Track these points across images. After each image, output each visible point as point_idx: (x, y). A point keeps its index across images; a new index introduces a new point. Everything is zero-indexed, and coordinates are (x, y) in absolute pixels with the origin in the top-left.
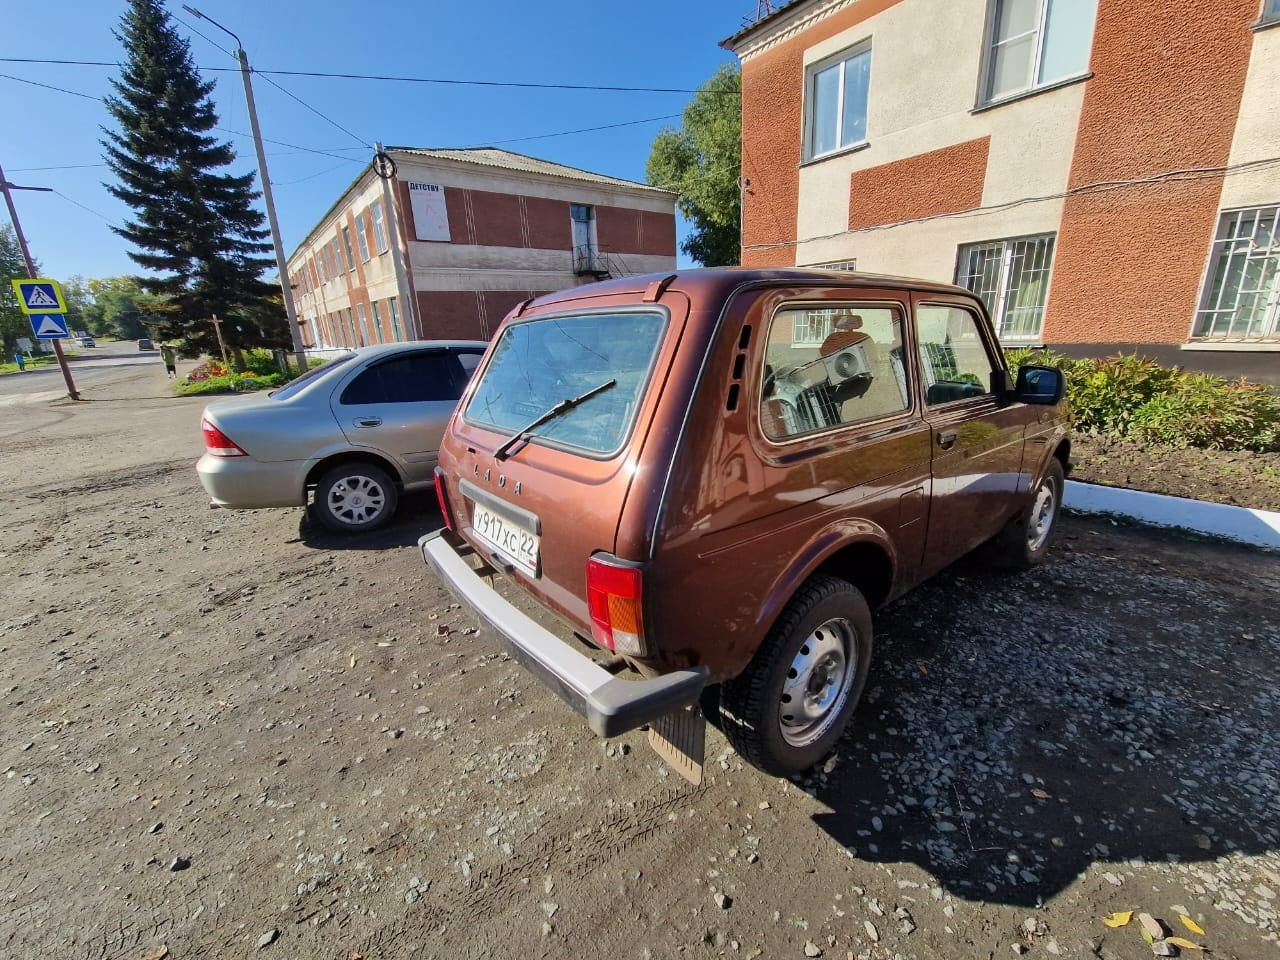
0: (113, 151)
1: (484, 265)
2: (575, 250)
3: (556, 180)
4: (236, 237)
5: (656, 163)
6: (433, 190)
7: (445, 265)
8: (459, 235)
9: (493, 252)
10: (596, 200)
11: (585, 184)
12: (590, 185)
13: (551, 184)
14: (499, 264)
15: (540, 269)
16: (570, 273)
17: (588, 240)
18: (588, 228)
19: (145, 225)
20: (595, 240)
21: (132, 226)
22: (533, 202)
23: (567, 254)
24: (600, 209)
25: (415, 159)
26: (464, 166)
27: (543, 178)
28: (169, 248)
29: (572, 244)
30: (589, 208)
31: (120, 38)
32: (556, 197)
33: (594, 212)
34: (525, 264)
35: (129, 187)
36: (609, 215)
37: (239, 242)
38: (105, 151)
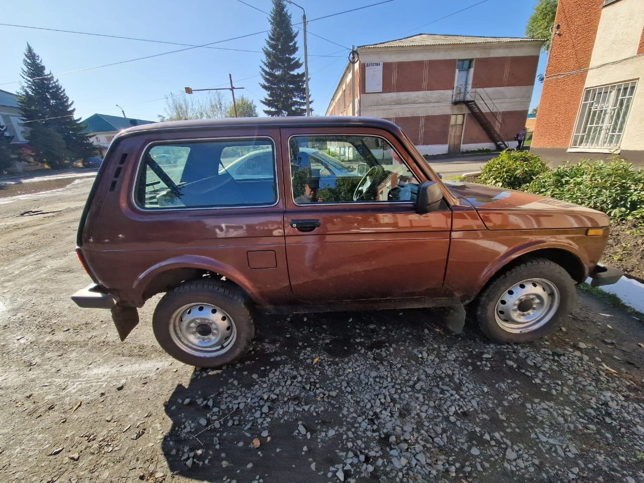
0: (263, 70)
1: (398, 103)
2: (455, 89)
3: (450, 47)
4: (298, 100)
5: (535, 20)
6: (377, 65)
7: (378, 104)
8: (387, 88)
9: (403, 95)
10: (476, 55)
11: (470, 46)
12: (474, 46)
13: (446, 50)
14: (406, 102)
15: (430, 102)
16: (449, 103)
17: (466, 82)
18: (468, 73)
19: (270, 98)
20: (470, 81)
21: (266, 99)
22: (432, 63)
23: (449, 92)
24: (478, 60)
25: (371, 50)
26: (395, 49)
27: (442, 47)
28: (276, 107)
29: (453, 85)
30: (471, 61)
31: (270, 21)
32: (448, 58)
33: (474, 63)
34: (422, 101)
35: (267, 84)
36: (484, 63)
37: (299, 102)
38: (260, 70)
